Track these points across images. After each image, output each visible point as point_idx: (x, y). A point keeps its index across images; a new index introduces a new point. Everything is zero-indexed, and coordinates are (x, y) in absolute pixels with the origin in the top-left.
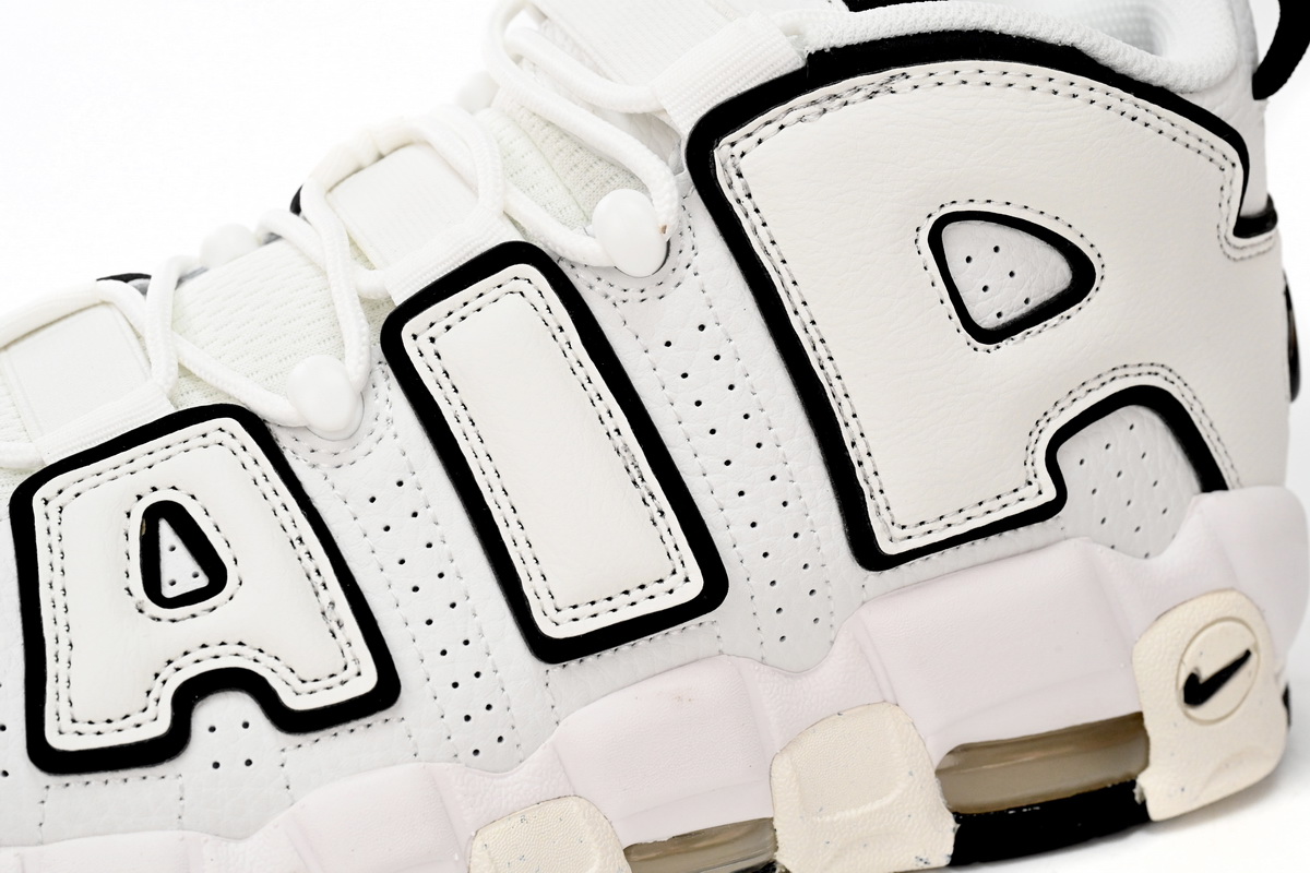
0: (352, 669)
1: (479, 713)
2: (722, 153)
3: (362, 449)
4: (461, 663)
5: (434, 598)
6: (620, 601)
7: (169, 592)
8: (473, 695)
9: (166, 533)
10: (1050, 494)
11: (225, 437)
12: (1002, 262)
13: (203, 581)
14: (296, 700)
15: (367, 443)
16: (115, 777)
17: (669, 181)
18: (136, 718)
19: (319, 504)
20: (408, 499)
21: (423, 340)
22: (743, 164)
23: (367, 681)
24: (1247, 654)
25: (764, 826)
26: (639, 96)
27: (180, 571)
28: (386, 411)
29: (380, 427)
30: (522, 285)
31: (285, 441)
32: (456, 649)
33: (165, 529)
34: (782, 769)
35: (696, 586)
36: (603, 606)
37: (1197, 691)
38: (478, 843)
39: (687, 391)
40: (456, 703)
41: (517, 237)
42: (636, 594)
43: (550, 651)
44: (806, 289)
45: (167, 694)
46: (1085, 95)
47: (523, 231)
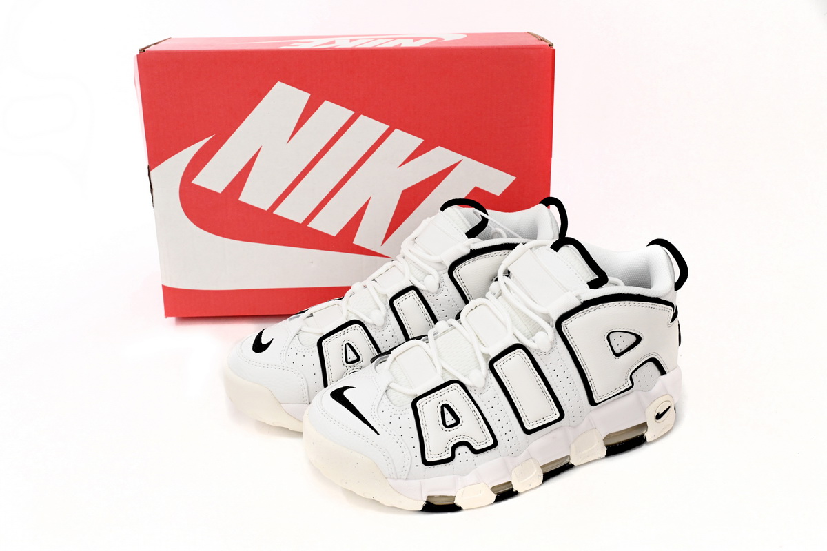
0: (488, 440)
1: (513, 446)
2: (563, 324)
3: (486, 390)
4: (510, 435)
5: (503, 421)
6: (542, 420)
7: (448, 424)
8: (512, 442)
9: (446, 410)
10: (631, 385)
11: (456, 388)
12: (622, 339)
13: (454, 421)
14: (477, 448)
15: (487, 389)
16: (440, 466)
17: (551, 331)
18: (444, 453)
19: (477, 402)
20: (496, 401)
21: (499, 366)
22: (567, 326)
23: (491, 442)
24: (669, 407)
25: (568, 457)
26: (544, 310)
27: (450, 419)
28: (490, 381)
29: (490, 385)
30: (519, 353)
31: (469, 388)
32: (508, 433)
33: (445, 409)
34: (573, 446)
35: (558, 416)
36: (535, 423)
37: (659, 417)
38: (513, 472)
39: (555, 374)
40: (508, 444)
41: (518, 342)
42: (545, 418)
43: (528, 432)
44: (581, 351)
45: (450, 447)
46: (641, 305)
47: (519, 341)
